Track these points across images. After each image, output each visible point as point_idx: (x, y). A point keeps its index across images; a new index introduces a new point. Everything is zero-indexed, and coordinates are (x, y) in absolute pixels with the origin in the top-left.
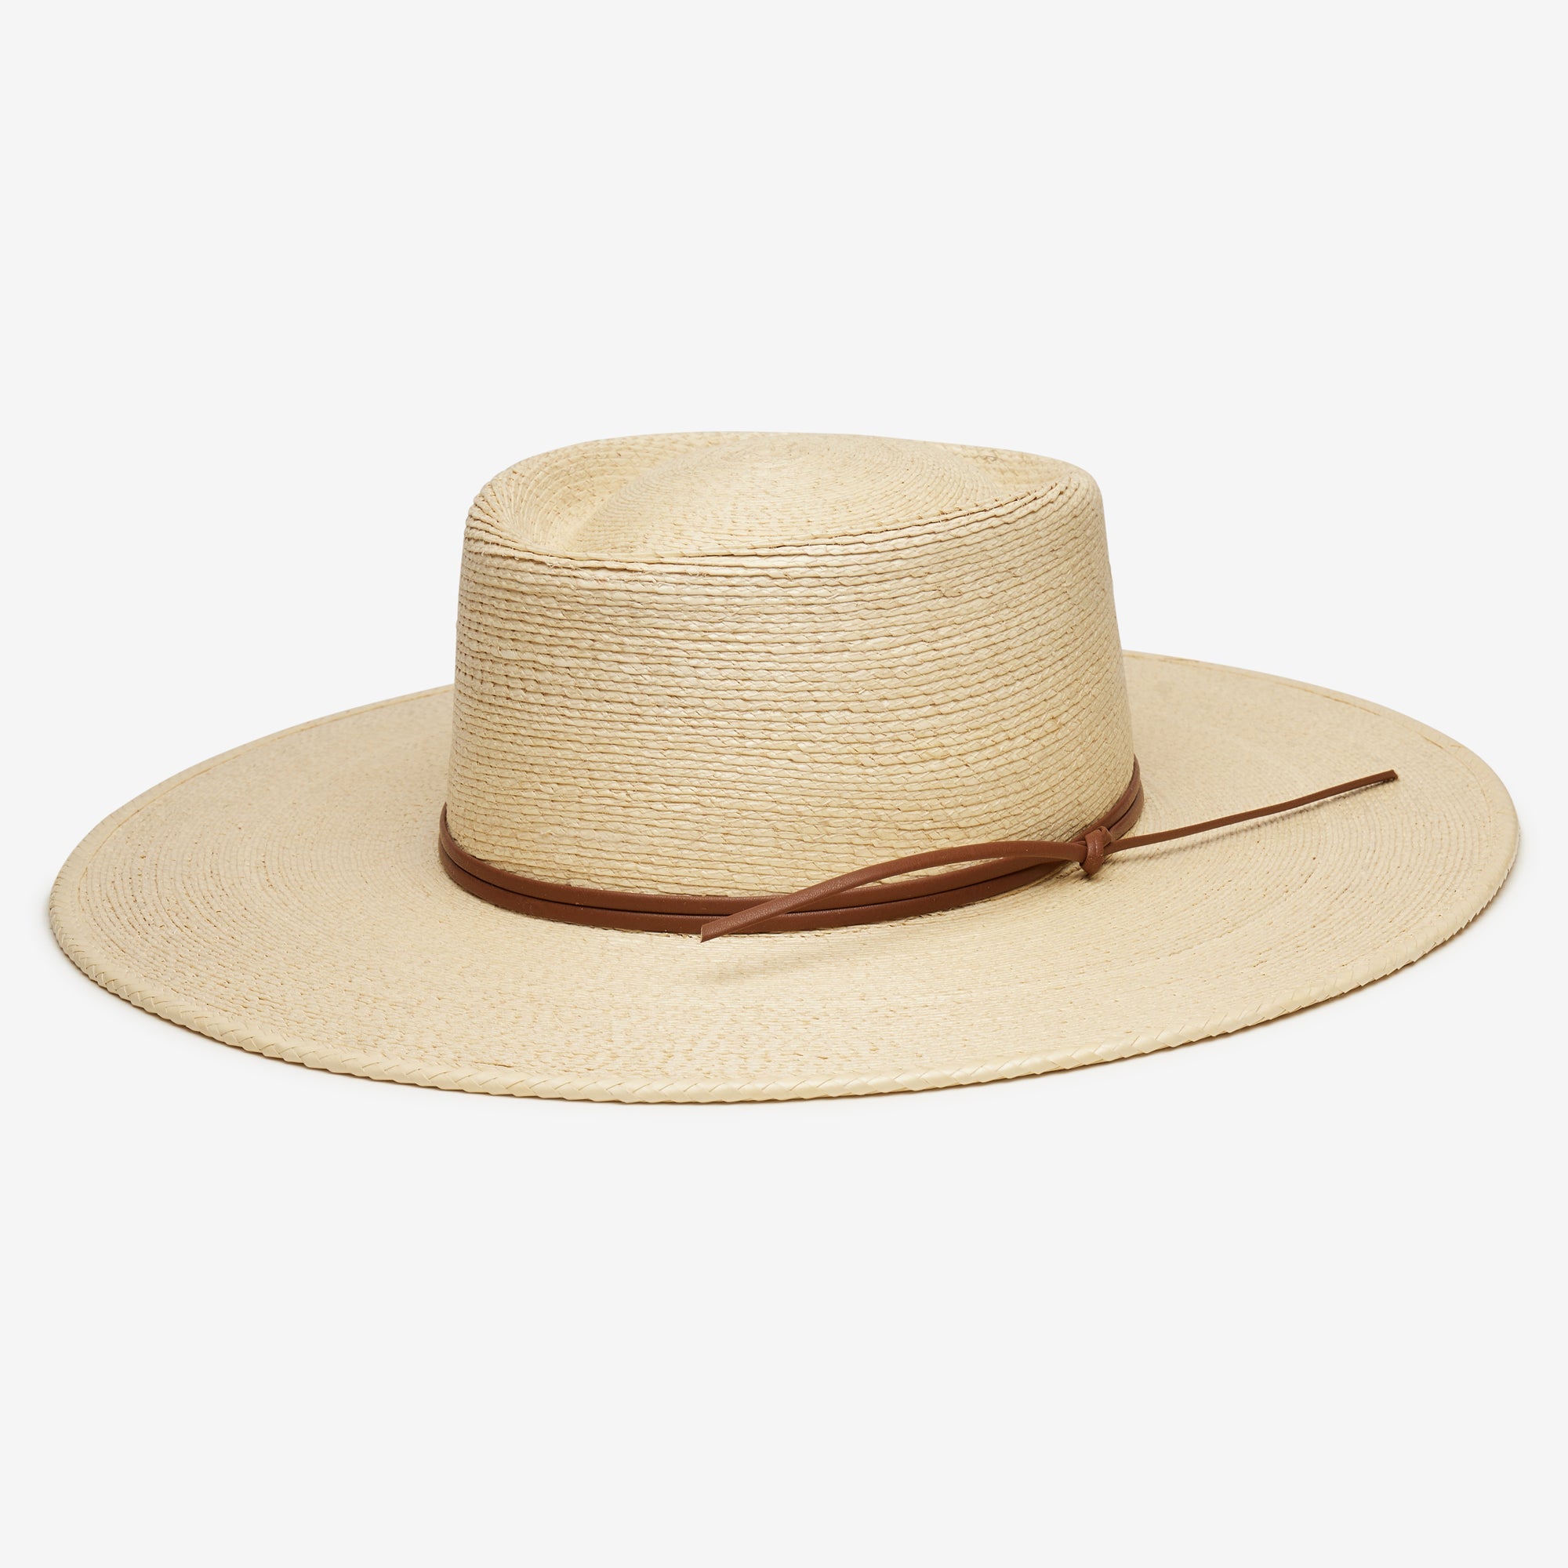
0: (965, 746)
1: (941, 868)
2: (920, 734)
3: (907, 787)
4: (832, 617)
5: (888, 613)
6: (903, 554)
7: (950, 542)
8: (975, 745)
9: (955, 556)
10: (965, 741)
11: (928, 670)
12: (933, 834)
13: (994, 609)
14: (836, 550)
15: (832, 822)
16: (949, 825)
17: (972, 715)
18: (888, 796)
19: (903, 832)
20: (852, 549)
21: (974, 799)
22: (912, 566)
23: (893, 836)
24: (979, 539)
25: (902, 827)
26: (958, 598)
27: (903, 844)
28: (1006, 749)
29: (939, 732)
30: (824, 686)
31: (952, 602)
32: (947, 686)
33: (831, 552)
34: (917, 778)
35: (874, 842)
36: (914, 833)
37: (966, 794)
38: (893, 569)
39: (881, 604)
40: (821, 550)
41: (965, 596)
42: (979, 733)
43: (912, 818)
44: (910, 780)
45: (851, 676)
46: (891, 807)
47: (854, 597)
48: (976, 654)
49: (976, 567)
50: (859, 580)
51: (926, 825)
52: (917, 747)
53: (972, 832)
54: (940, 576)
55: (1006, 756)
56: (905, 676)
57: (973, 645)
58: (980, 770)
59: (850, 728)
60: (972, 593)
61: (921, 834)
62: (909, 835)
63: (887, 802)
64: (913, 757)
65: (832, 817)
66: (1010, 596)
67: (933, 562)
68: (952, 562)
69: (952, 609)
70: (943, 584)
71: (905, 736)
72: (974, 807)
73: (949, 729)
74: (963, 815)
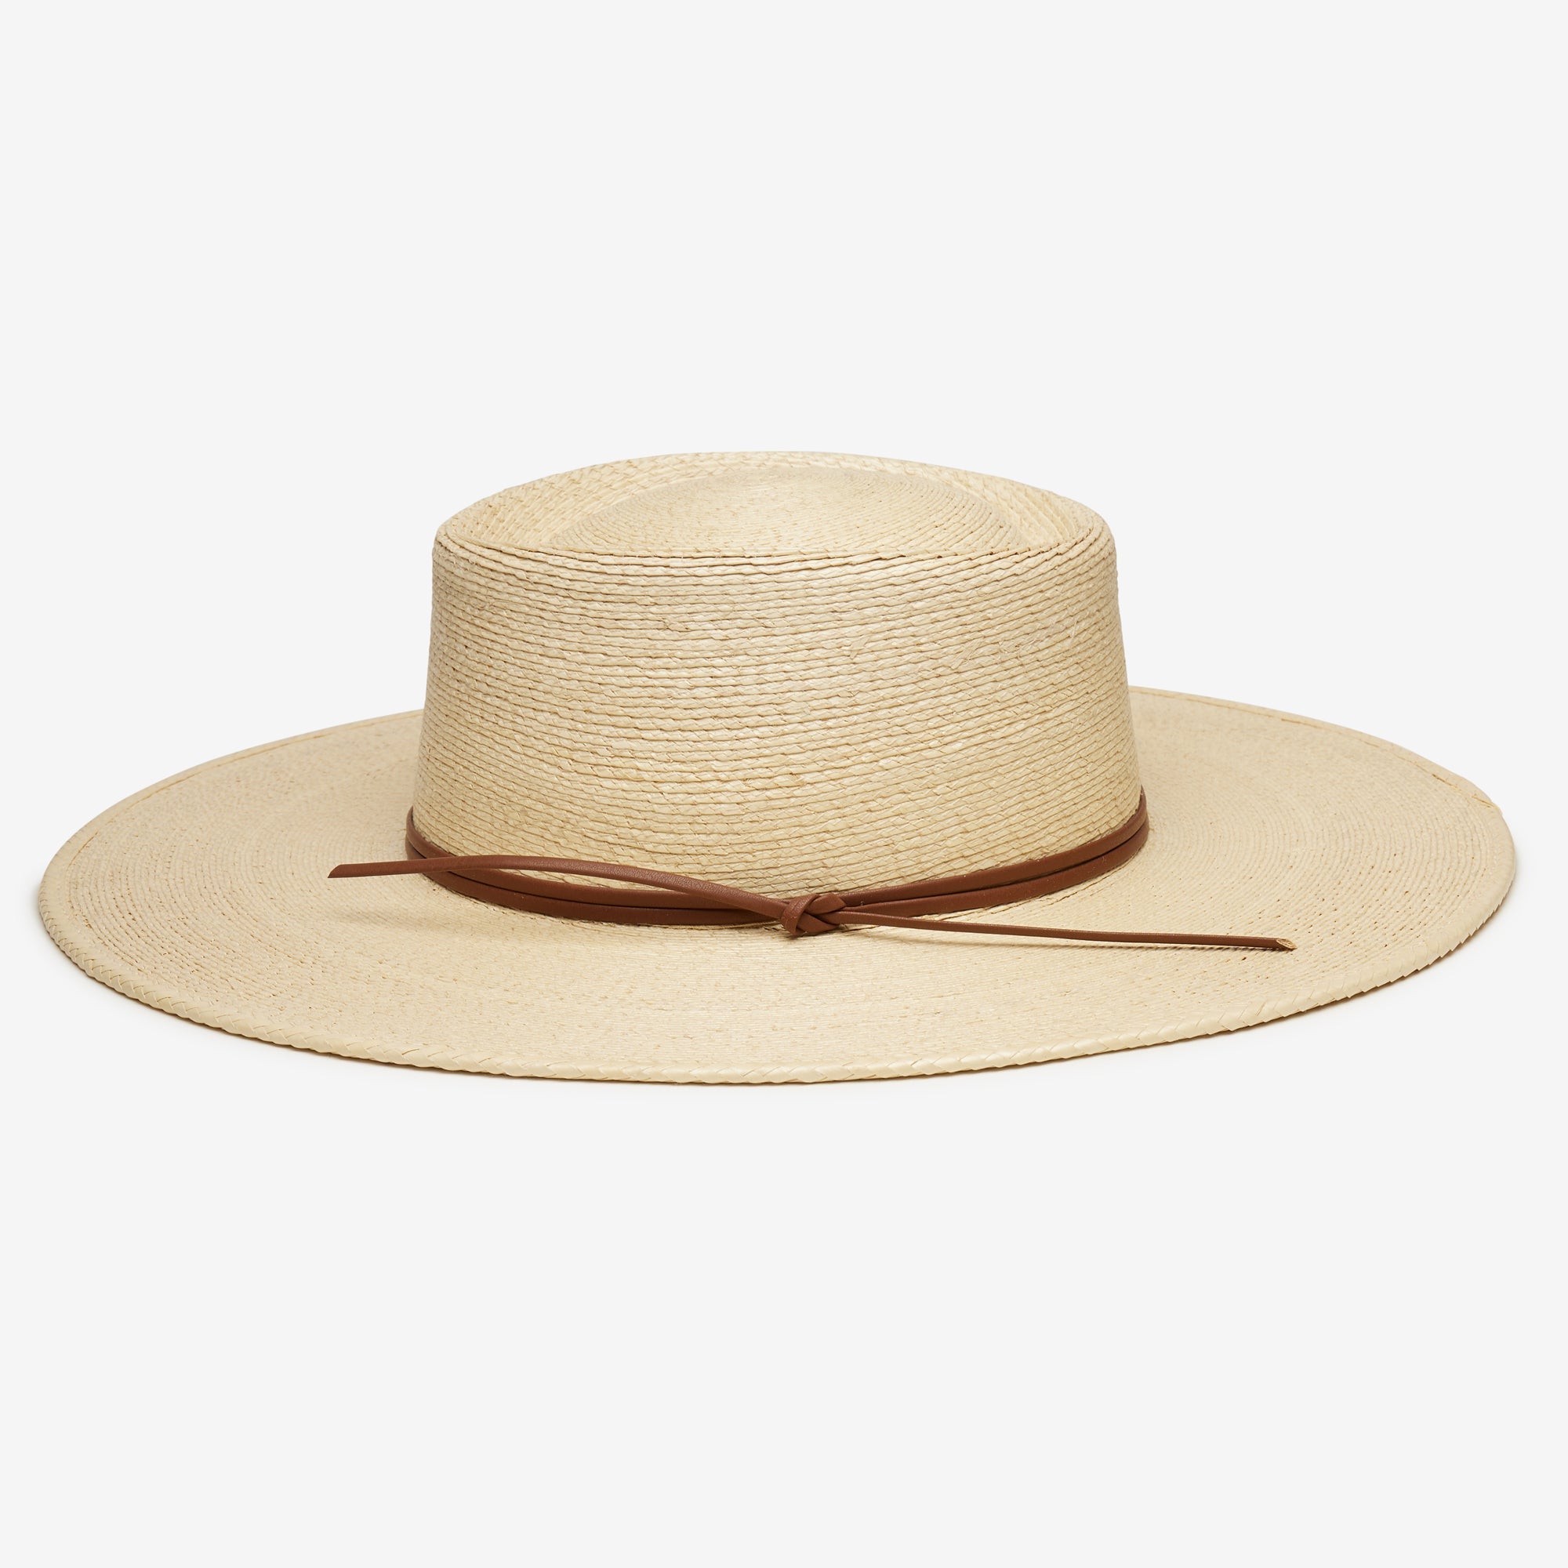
0: (663, 775)
1: (623, 883)
2: (617, 752)
3: (596, 798)
4: (558, 625)
5: (607, 632)
6: (630, 580)
7: (684, 578)
8: (676, 776)
9: (688, 593)
10: (664, 770)
11: (635, 694)
12: (618, 849)
13: (728, 653)
14: (572, 564)
15: (530, 813)
16: (634, 845)
17: (678, 747)
18: (579, 802)
19: (587, 839)
20: (584, 566)
21: (664, 827)
22: (638, 593)
23: (578, 841)
24: (722, 582)
25: (588, 835)
26: (683, 633)
27: (587, 851)
28: (713, 789)
29: (636, 755)
30: (541, 687)
31: (676, 636)
32: (653, 713)
33: (567, 565)
34: (607, 792)
35: (561, 841)
36: (599, 843)
37: (655, 820)
38: (618, 592)
39: (603, 623)
40: (559, 561)
41: (692, 634)
42: (683, 767)
43: (597, 828)
44: (600, 793)
45: (563, 682)
46: (580, 813)
47: (579, 611)
48: (694, 691)
49: (712, 608)
50: (589, 597)
51: (610, 839)
52: (612, 763)
53: (660, 858)
54: (667, 609)
55: (712, 795)
56: (613, 695)
57: (694, 682)
58: (675, 801)
59: (555, 731)
60: (702, 632)
61: (606, 847)
62: (593, 844)
63: (577, 808)
64: (607, 772)
65: (531, 808)
66: (752, 644)
67: (660, 594)
68: (683, 598)
69: (676, 643)
70: (669, 617)
71: (602, 751)
72: (665, 834)
73: (648, 755)
74: (651, 839)
